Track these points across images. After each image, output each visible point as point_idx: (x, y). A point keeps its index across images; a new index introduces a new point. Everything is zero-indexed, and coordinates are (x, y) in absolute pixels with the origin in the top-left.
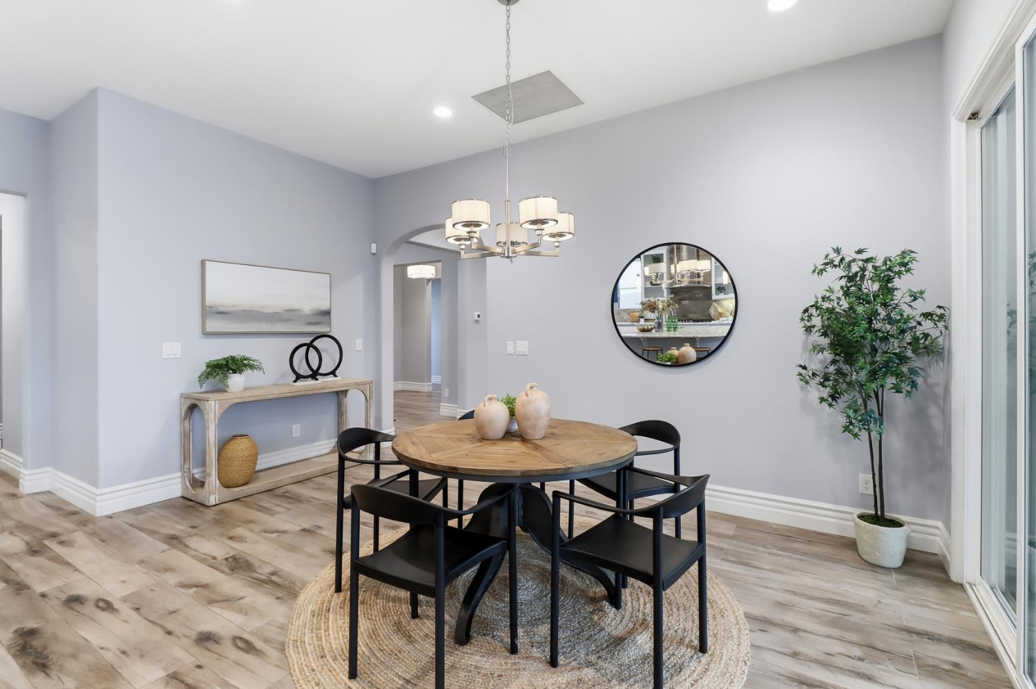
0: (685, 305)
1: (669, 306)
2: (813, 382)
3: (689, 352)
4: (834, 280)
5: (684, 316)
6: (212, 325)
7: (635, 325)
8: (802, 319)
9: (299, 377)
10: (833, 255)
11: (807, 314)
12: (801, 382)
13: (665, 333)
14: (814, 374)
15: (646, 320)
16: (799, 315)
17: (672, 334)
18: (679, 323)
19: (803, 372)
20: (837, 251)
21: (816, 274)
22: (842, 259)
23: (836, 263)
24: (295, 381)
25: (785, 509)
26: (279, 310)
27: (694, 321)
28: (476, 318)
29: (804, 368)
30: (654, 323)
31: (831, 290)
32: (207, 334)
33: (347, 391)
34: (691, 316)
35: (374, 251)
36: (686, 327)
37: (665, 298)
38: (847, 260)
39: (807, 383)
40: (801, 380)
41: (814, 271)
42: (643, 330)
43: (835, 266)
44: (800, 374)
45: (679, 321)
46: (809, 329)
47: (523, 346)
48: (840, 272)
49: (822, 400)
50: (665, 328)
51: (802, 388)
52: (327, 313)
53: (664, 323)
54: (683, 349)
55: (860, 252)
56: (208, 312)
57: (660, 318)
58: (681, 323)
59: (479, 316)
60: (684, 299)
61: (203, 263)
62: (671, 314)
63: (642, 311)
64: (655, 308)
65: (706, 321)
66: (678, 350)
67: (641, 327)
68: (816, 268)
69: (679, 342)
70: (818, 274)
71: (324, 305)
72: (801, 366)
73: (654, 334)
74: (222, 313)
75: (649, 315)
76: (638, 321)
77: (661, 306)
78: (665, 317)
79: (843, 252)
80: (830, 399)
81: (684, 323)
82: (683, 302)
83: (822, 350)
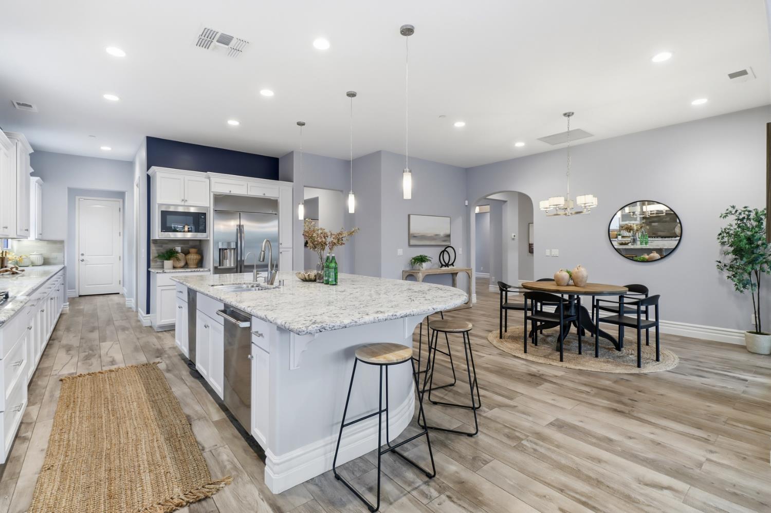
0: (654, 226)
1: (641, 228)
2: (725, 269)
3: (656, 255)
4: (732, 220)
5: (654, 234)
6: (413, 242)
7: (615, 241)
8: (718, 239)
9: (442, 266)
10: (731, 209)
11: (721, 236)
12: (719, 270)
13: (638, 246)
14: (725, 265)
15: (623, 237)
16: (716, 236)
17: (644, 246)
18: (649, 239)
19: (719, 264)
20: (733, 207)
21: (722, 218)
22: (736, 211)
23: (733, 213)
24: (441, 267)
25: (712, 333)
26: (432, 235)
27: (662, 237)
28: (513, 237)
29: (720, 262)
30: (630, 239)
31: (731, 225)
32: (410, 246)
33: (457, 273)
34: (660, 233)
35: (467, 204)
36: (655, 242)
37: (638, 222)
38: (740, 211)
39: (722, 270)
40: (718, 268)
41: (721, 217)
42: (622, 244)
43: (733, 214)
44: (718, 266)
45: (649, 237)
46: (723, 243)
47: (555, 252)
48: (734, 217)
49: (729, 277)
50: (639, 243)
51: (719, 272)
52: (449, 236)
53: (638, 239)
54: (652, 255)
55: (745, 207)
56: (411, 236)
57: (634, 235)
58: (652, 239)
59: (514, 236)
60: (654, 222)
61: (409, 216)
62: (643, 233)
63: (620, 231)
64: (631, 230)
65: (672, 237)
66: (648, 255)
67: (620, 242)
68: (722, 215)
69: (649, 251)
70: (723, 218)
71: (448, 232)
72: (718, 261)
73: (630, 246)
74: (415, 237)
75: (626, 233)
76: (617, 238)
77: (635, 228)
78: (639, 235)
79: (736, 208)
80: (733, 277)
81: (654, 239)
82: (653, 224)
83: (728, 253)
